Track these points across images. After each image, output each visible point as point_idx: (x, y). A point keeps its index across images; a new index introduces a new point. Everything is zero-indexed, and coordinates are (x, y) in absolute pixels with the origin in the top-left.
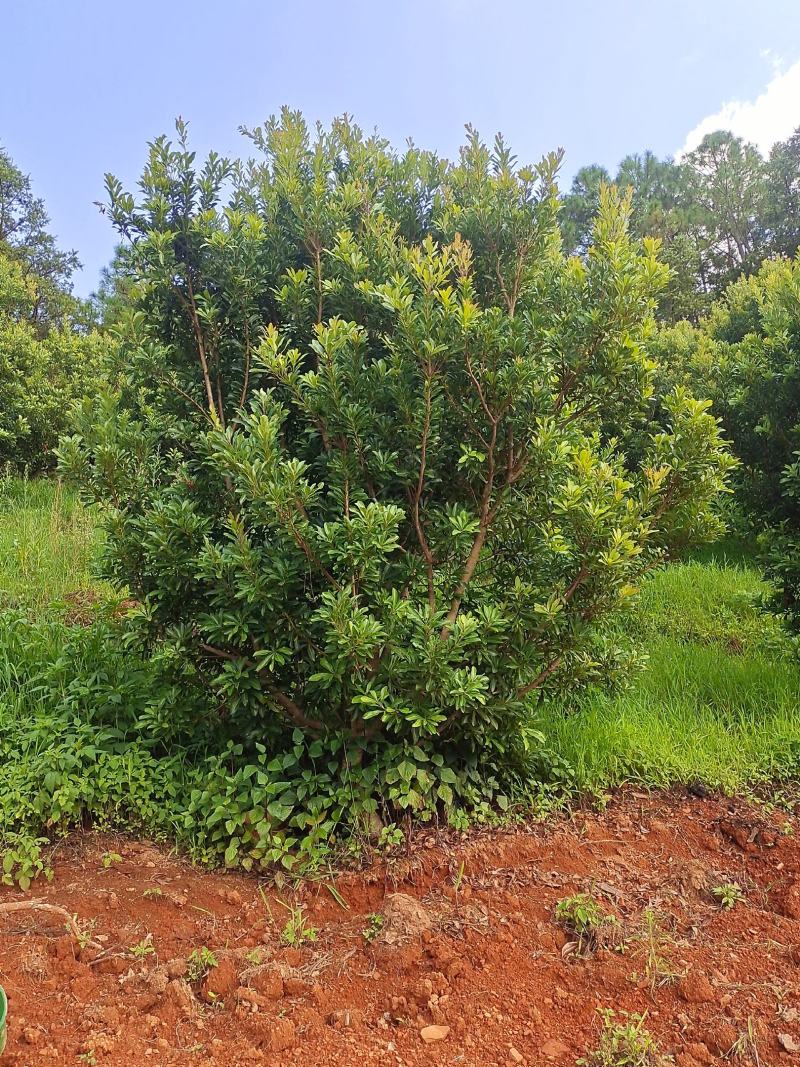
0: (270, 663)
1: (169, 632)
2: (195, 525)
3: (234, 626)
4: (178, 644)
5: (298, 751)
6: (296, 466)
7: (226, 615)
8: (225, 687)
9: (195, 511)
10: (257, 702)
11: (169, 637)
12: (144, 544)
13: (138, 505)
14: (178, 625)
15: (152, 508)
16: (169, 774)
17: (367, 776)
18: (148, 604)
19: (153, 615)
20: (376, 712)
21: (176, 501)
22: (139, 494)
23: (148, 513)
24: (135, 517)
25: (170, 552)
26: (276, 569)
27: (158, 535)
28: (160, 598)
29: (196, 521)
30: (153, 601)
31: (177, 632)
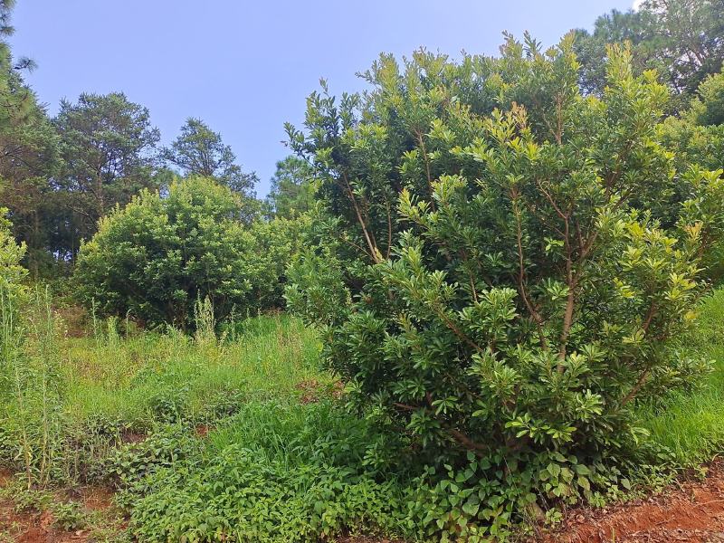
0: (443, 408)
1: (373, 398)
2: (377, 326)
3: (415, 387)
4: (381, 405)
5: (473, 466)
6: (438, 275)
7: (409, 381)
8: (416, 429)
9: (375, 317)
10: (439, 436)
11: (374, 402)
12: (348, 344)
15: (348, 320)
16: (390, 493)
17: (525, 478)
18: (357, 382)
19: (361, 388)
20: (525, 432)
21: (362, 312)
23: (345, 323)
24: (338, 328)
25: (365, 346)
26: (436, 345)
27: (356, 336)
28: (363, 377)
29: (377, 323)
30: (359, 379)
31: (378, 397)
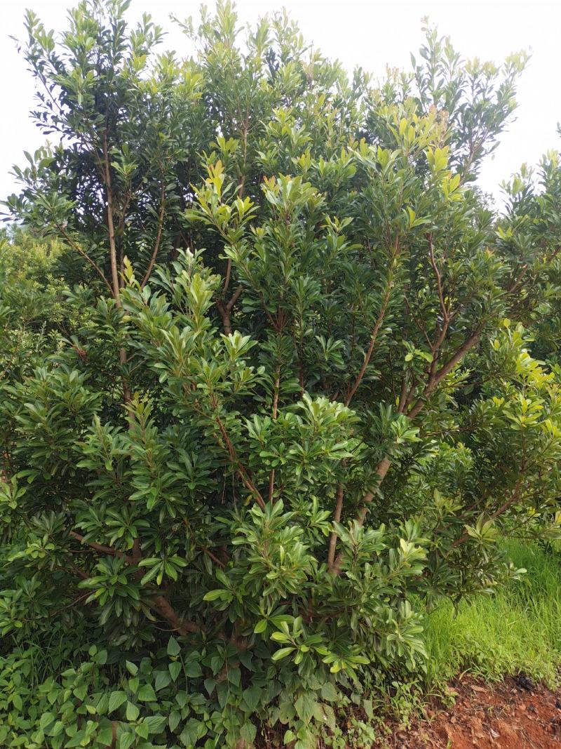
0: (157, 574)
1: (36, 522)
2: (83, 400)
3: (119, 527)
4: (45, 538)
5: (174, 669)
7: (110, 512)
9: (85, 384)
10: (132, 609)
11: (36, 528)
12: (18, 418)
13: (17, 370)
14: (48, 516)
15: (33, 375)
18: (15, 486)
20: (287, 651)
21: (62, 370)
22: (20, 359)
23: (28, 380)
24: (11, 384)
25: (48, 429)
27: (36, 407)
28: (30, 480)
29: (85, 396)
30: (22, 482)
31: (46, 522)
